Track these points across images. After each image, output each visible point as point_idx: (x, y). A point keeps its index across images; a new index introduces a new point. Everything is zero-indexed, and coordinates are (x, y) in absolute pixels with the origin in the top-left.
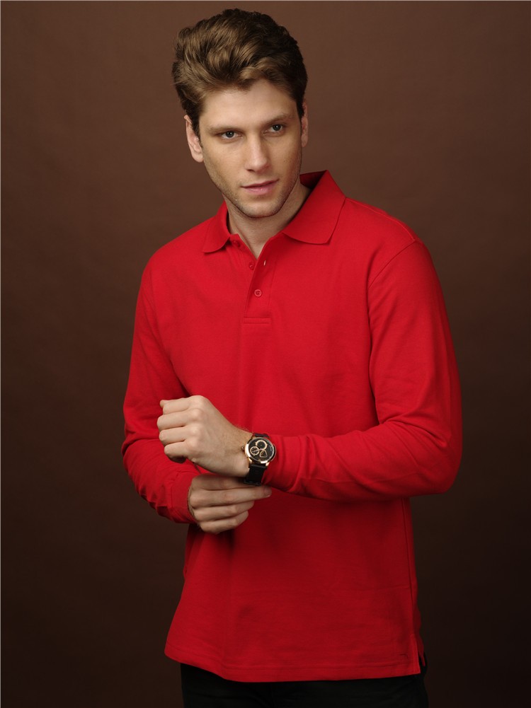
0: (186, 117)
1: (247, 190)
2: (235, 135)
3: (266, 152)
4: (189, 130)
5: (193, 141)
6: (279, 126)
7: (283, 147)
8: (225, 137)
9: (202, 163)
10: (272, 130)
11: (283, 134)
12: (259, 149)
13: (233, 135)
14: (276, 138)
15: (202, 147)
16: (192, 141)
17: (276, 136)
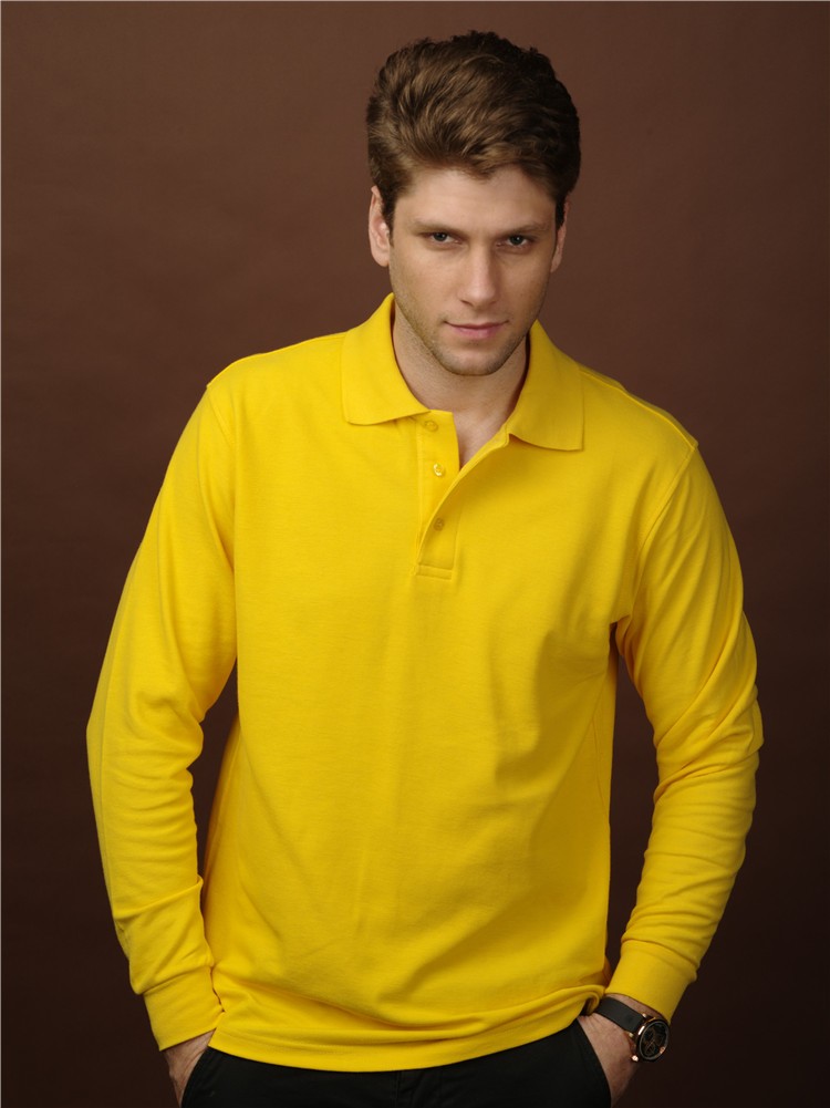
0: (375, 190)
1: (454, 329)
2: (448, 240)
3: (495, 277)
4: (376, 209)
5: (377, 229)
6: (522, 238)
7: (523, 272)
8: (433, 238)
9: (387, 268)
10: (509, 243)
11: (527, 252)
12: (486, 271)
13: (444, 238)
14: (513, 257)
15: (392, 244)
16: (377, 231)
17: (516, 253)
